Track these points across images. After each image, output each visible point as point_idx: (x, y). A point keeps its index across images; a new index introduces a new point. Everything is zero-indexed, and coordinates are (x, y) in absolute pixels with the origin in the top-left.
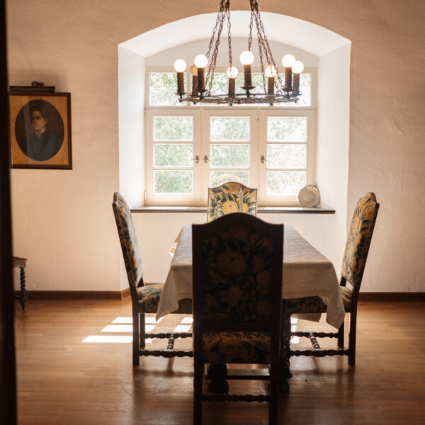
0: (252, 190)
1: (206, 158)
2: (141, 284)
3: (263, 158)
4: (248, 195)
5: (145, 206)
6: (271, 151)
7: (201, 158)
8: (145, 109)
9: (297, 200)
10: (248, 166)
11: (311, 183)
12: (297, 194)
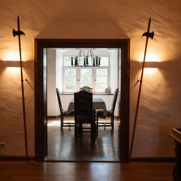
0: (91, 88)
1: (80, 80)
2: (62, 110)
3: (95, 80)
4: (90, 90)
5: (63, 93)
6: (97, 78)
7: (78, 80)
8: (63, 66)
9: (105, 92)
10: (91, 82)
11: (108, 87)
12: (105, 90)
